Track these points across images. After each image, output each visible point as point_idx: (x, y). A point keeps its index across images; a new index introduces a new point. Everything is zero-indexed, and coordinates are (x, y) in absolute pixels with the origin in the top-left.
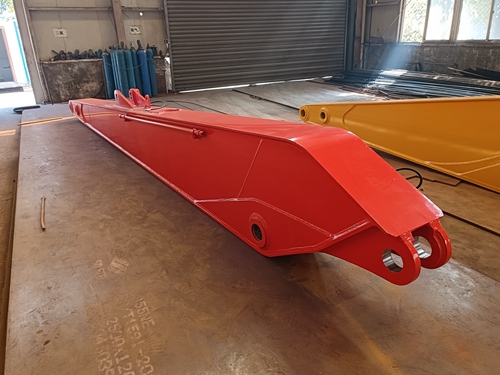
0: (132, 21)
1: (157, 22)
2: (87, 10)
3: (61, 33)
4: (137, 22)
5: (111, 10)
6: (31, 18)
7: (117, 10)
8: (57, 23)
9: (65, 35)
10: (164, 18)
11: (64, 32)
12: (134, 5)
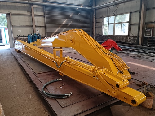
0: (37, 29)
1: (44, 29)
2: (27, 26)
5: (32, 26)
7: (34, 26)
8: (19, 29)
11: (21, 31)
12: (38, 25)
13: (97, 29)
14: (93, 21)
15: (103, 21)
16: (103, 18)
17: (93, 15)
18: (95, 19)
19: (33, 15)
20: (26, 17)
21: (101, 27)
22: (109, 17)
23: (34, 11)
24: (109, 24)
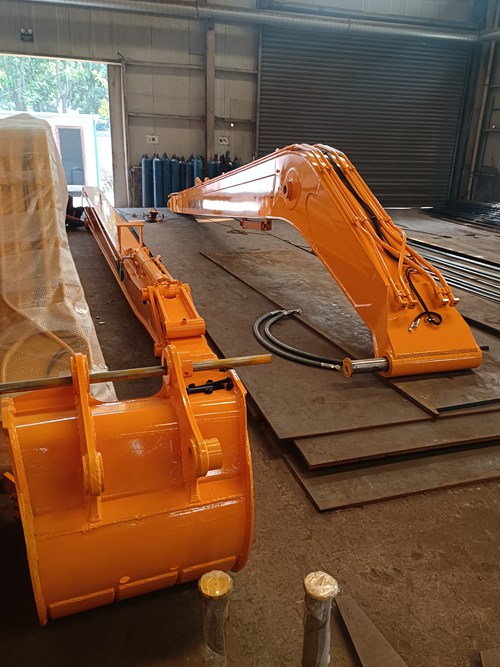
0: (222, 132)
1: (247, 135)
2: (182, 118)
3: (153, 139)
4: (227, 133)
5: (203, 119)
6: (128, 123)
7: (211, 120)
8: (151, 129)
9: (156, 141)
10: (254, 130)
11: (156, 138)
12: (227, 116)
13: (491, 141)
14: (477, 102)
17: (482, 70)
18: (490, 90)
19: (211, 73)
20: (181, 78)
23: (216, 51)
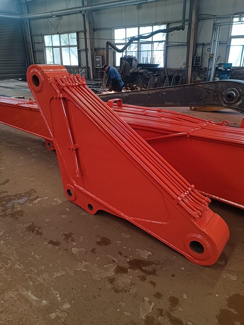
13: (37, 54)
14: (28, 40)
15: (44, 42)
16: (44, 35)
17: (26, 29)
18: (31, 36)
21: (42, 51)
22: (51, 35)
24: (53, 47)
